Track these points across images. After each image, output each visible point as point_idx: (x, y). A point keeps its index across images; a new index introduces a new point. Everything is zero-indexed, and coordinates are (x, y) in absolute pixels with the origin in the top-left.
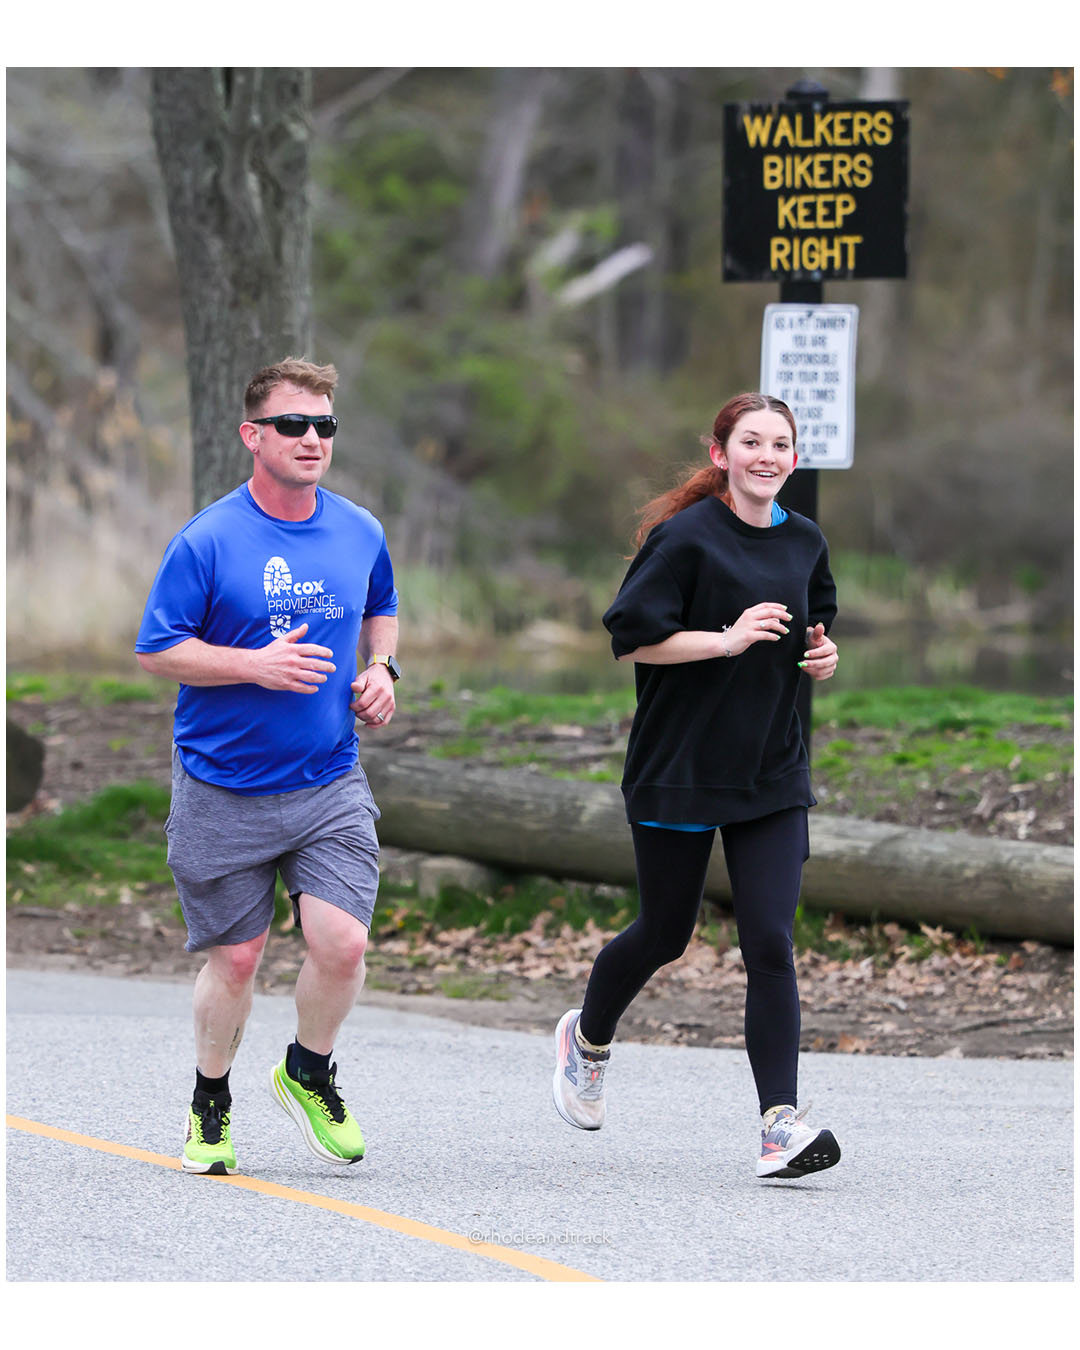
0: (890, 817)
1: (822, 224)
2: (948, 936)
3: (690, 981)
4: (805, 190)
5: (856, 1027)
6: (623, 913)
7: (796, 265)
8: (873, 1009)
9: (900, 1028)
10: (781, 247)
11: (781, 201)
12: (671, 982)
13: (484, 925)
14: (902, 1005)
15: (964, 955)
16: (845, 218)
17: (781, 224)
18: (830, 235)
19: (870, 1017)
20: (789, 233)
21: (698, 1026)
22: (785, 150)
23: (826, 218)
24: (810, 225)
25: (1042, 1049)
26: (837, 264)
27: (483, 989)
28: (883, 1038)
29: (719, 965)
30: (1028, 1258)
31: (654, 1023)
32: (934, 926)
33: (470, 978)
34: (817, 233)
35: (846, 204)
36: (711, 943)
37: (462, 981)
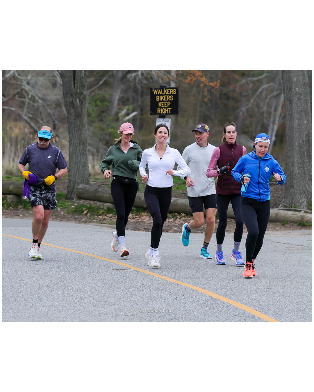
0: (176, 197)
1: (165, 106)
2: (185, 215)
3: (145, 222)
4: (163, 101)
5: (171, 229)
6: (135, 211)
7: (161, 112)
8: (174, 226)
9: (178, 229)
10: (159, 110)
11: (159, 103)
12: (143, 222)
13: (114, 214)
14: (178, 225)
15: (187, 218)
16: (169, 105)
17: (159, 106)
18: (167, 108)
19: (173, 227)
20: (160, 108)
21: (147, 229)
22: (160, 95)
23: (166, 105)
24: (164, 106)
25: (200, 232)
26: (168, 112)
27: (113, 223)
28: (175, 230)
29: (150, 219)
30: (198, 263)
31: (140, 228)
32: (183, 213)
33: (112, 221)
34: (165, 108)
35: (169, 103)
36: (149, 216)
37: (110, 222)
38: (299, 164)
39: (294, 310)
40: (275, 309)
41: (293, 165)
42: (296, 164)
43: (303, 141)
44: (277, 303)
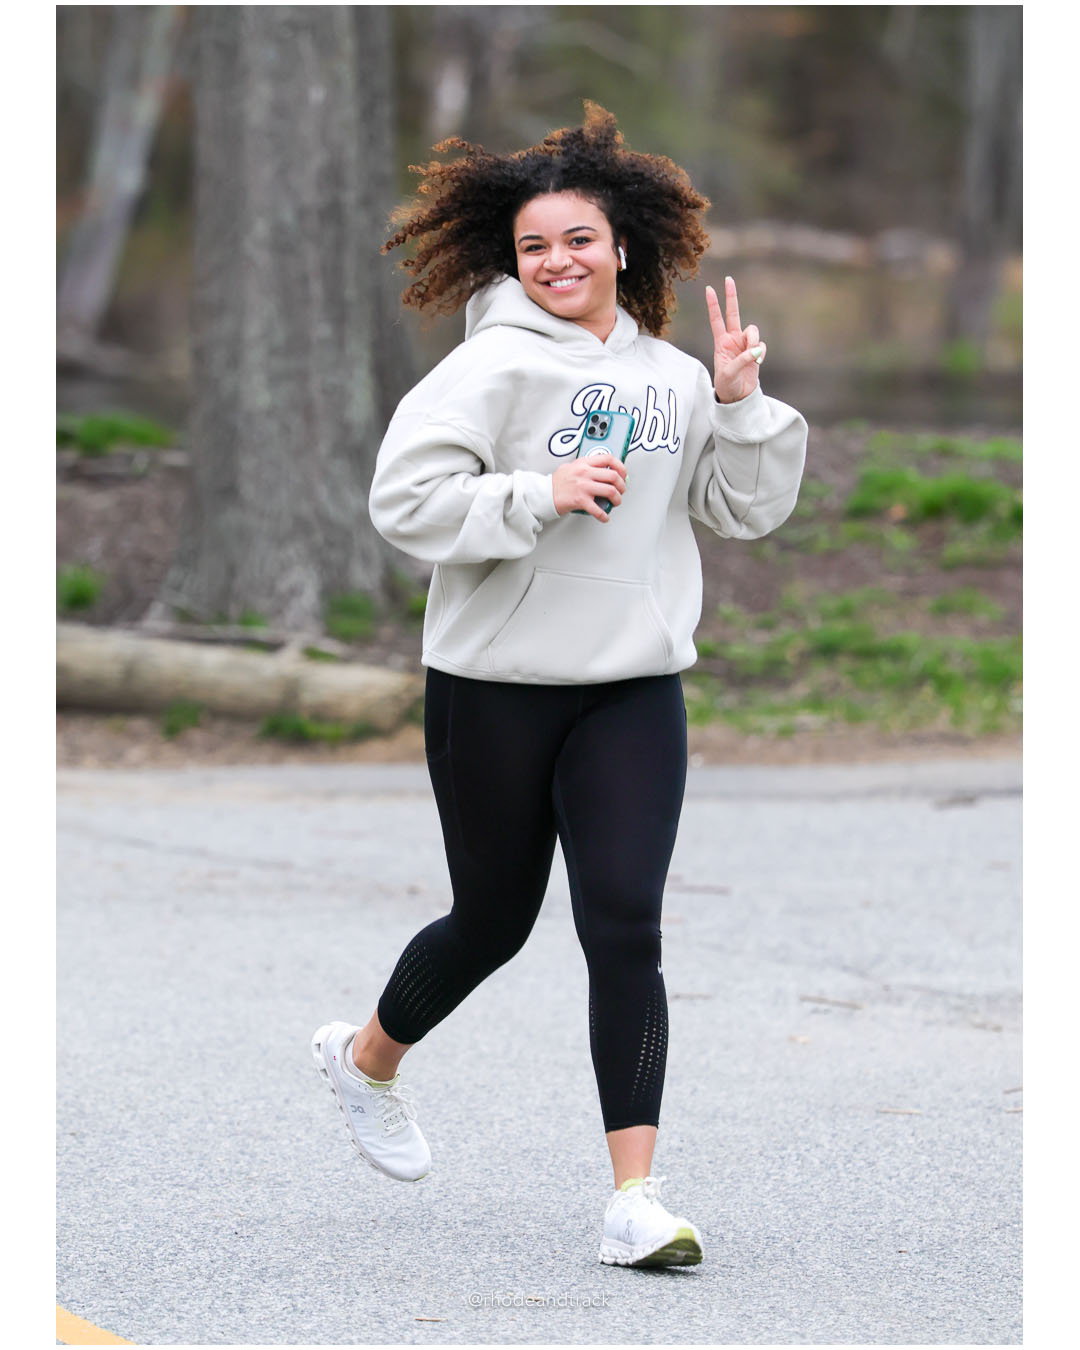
38: (273, 352)
39: (222, 1275)
40: (106, 1264)
41: (235, 361)
42: (255, 355)
43: (302, 213)
44: (123, 1228)
